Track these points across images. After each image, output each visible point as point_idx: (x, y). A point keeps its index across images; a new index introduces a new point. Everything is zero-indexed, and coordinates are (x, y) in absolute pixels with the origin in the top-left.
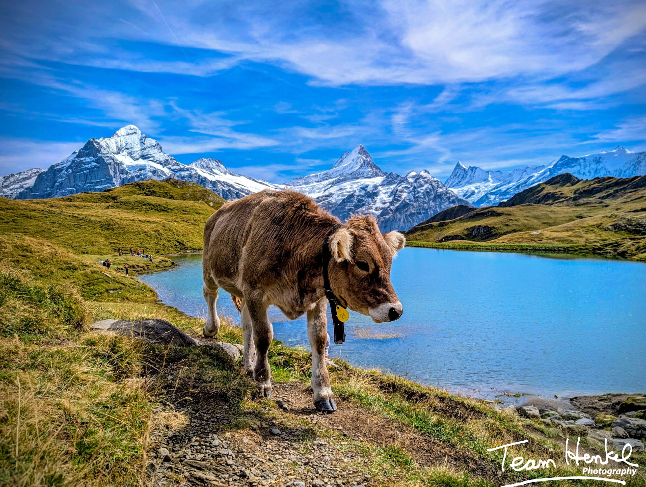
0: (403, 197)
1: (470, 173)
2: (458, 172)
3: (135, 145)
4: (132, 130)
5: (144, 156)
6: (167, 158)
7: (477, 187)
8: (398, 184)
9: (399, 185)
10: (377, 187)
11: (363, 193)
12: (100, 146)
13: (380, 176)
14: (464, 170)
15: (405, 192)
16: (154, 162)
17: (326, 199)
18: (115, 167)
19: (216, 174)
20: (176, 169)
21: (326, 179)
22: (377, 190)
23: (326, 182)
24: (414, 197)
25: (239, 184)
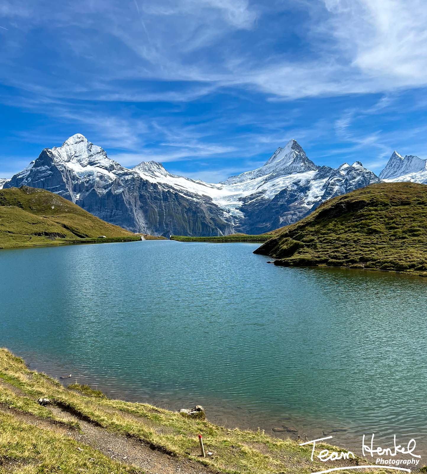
0: (335, 190)
1: (406, 162)
2: (393, 162)
3: (83, 152)
4: (79, 138)
5: (92, 162)
6: (112, 164)
7: (413, 176)
8: (330, 177)
9: (331, 179)
10: (309, 181)
11: (295, 187)
12: (53, 155)
13: (313, 170)
14: (400, 159)
15: (337, 185)
16: (101, 168)
17: (260, 196)
18: (67, 174)
19: (157, 177)
20: (120, 174)
21: (260, 176)
22: (309, 185)
23: (260, 179)
24: (346, 189)
25: (179, 185)
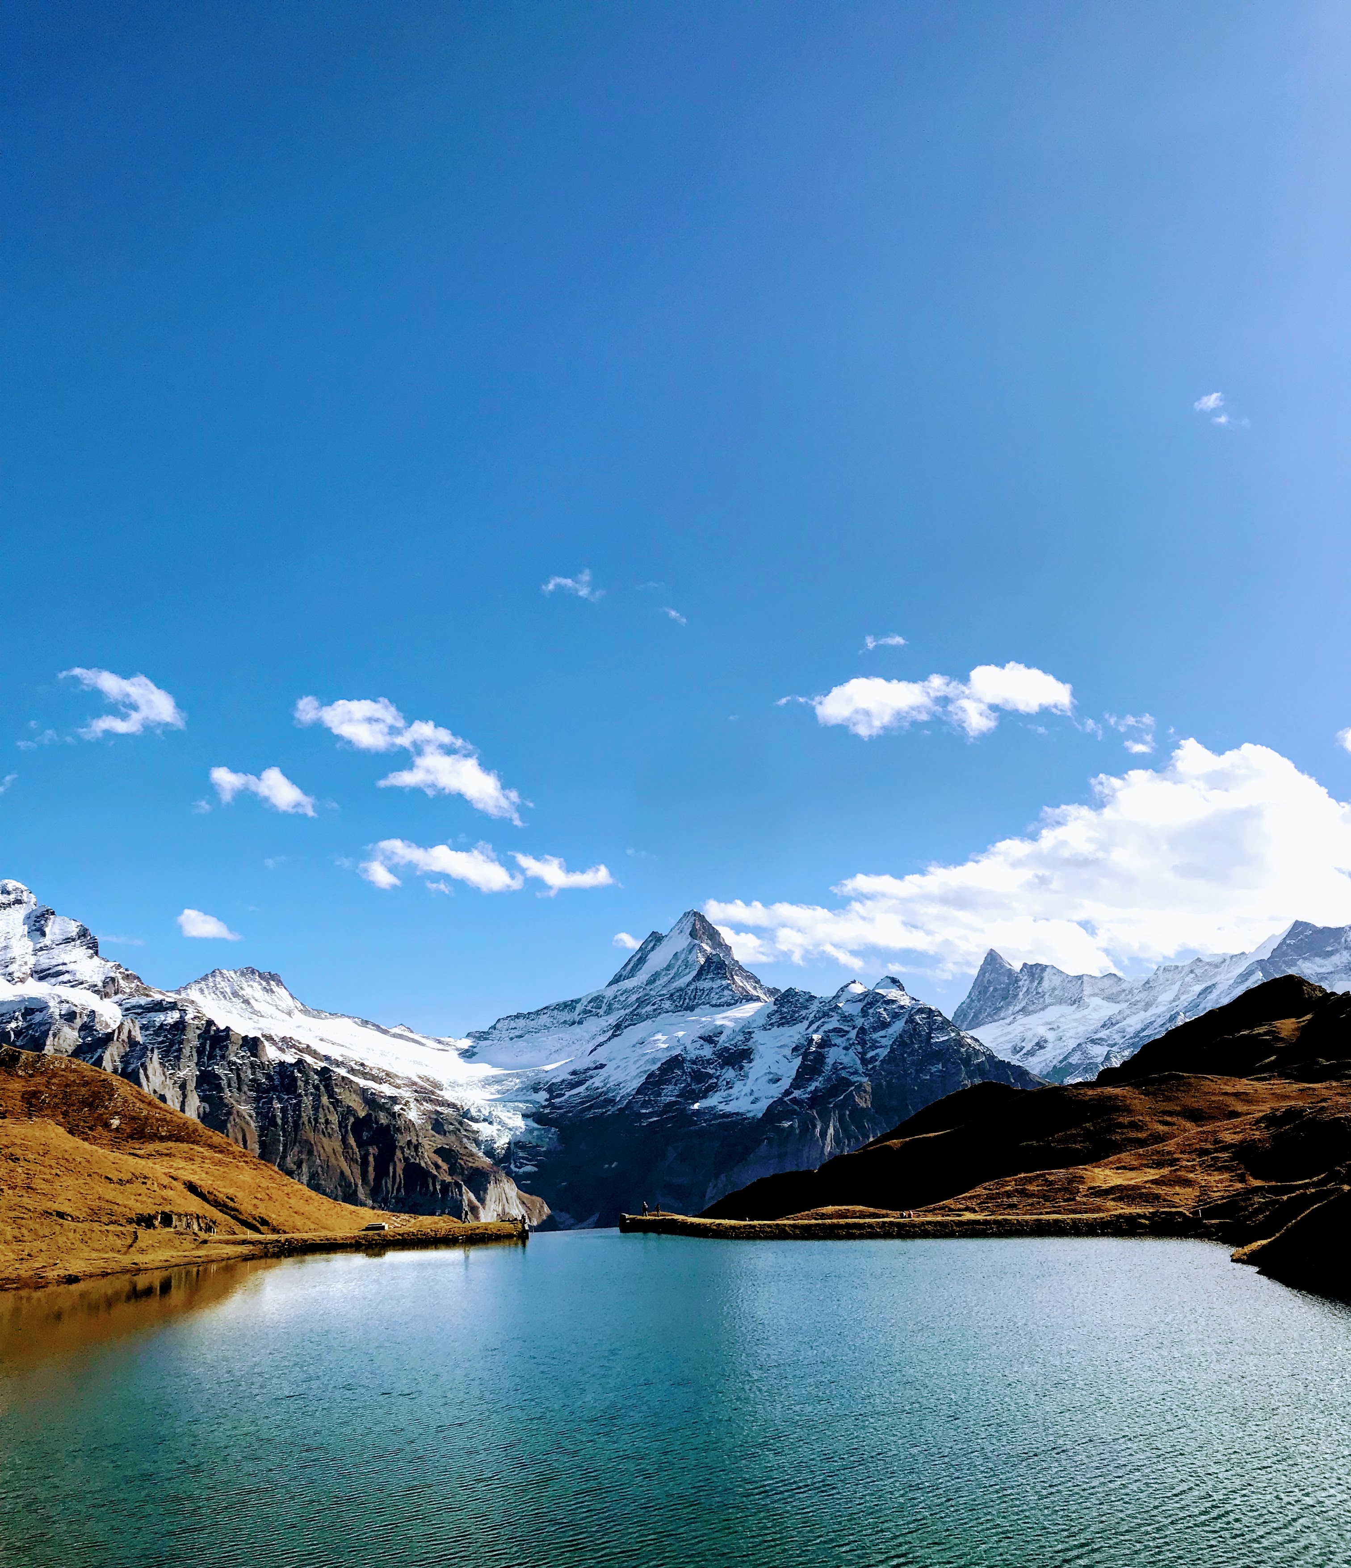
0: (831, 1061)
1: (1025, 982)
2: (990, 982)
4: (9, 893)
5: (44, 970)
6: (113, 975)
7: (1051, 1022)
8: (812, 1023)
9: (814, 1027)
10: (751, 1033)
11: (708, 1051)
13: (759, 999)
14: (1010, 973)
15: (837, 1046)
16: (74, 986)
17: (598, 1075)
19: (264, 1016)
20: (140, 1006)
22: (750, 1044)
23: (597, 1024)
24: (863, 1060)
25: (332, 1043)
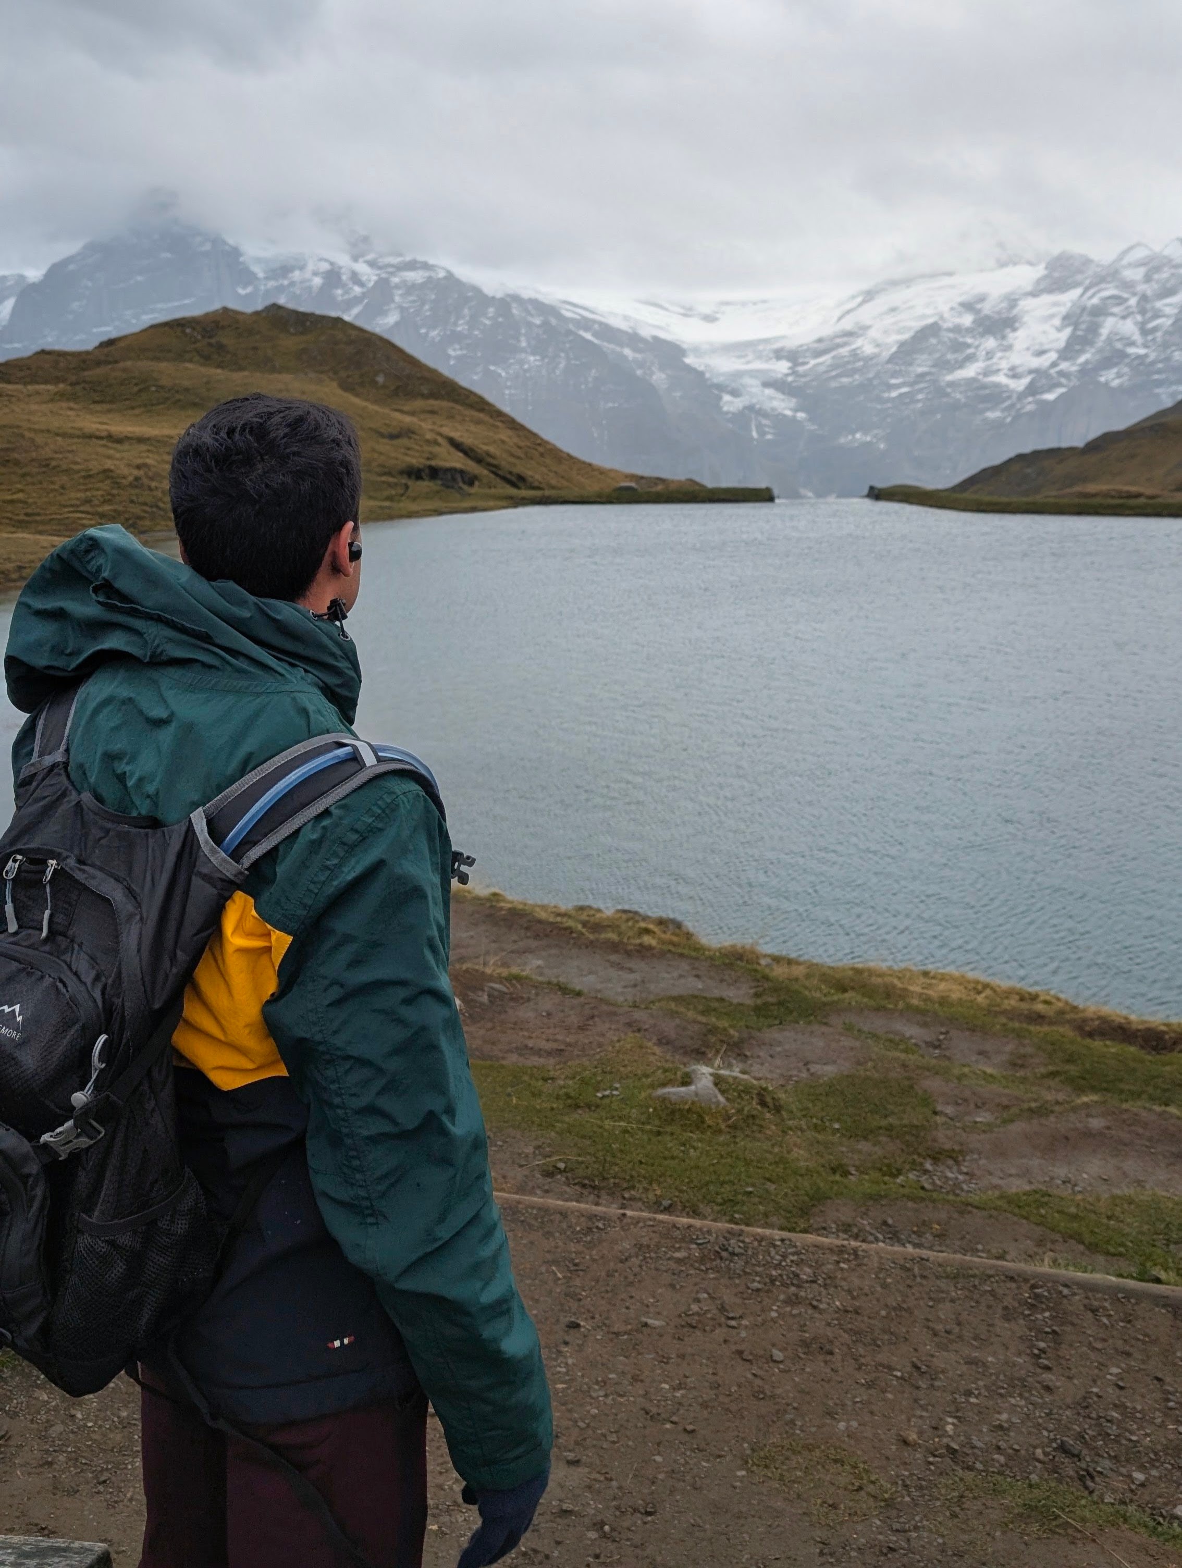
0: (1106, 331)
8: (1087, 289)
9: (1090, 293)
10: (1017, 300)
11: (969, 319)
13: (1028, 263)
15: (1113, 314)
17: (845, 344)
18: (218, 262)
20: (392, 266)
22: (1015, 312)
24: (1142, 330)
25: (575, 305)
